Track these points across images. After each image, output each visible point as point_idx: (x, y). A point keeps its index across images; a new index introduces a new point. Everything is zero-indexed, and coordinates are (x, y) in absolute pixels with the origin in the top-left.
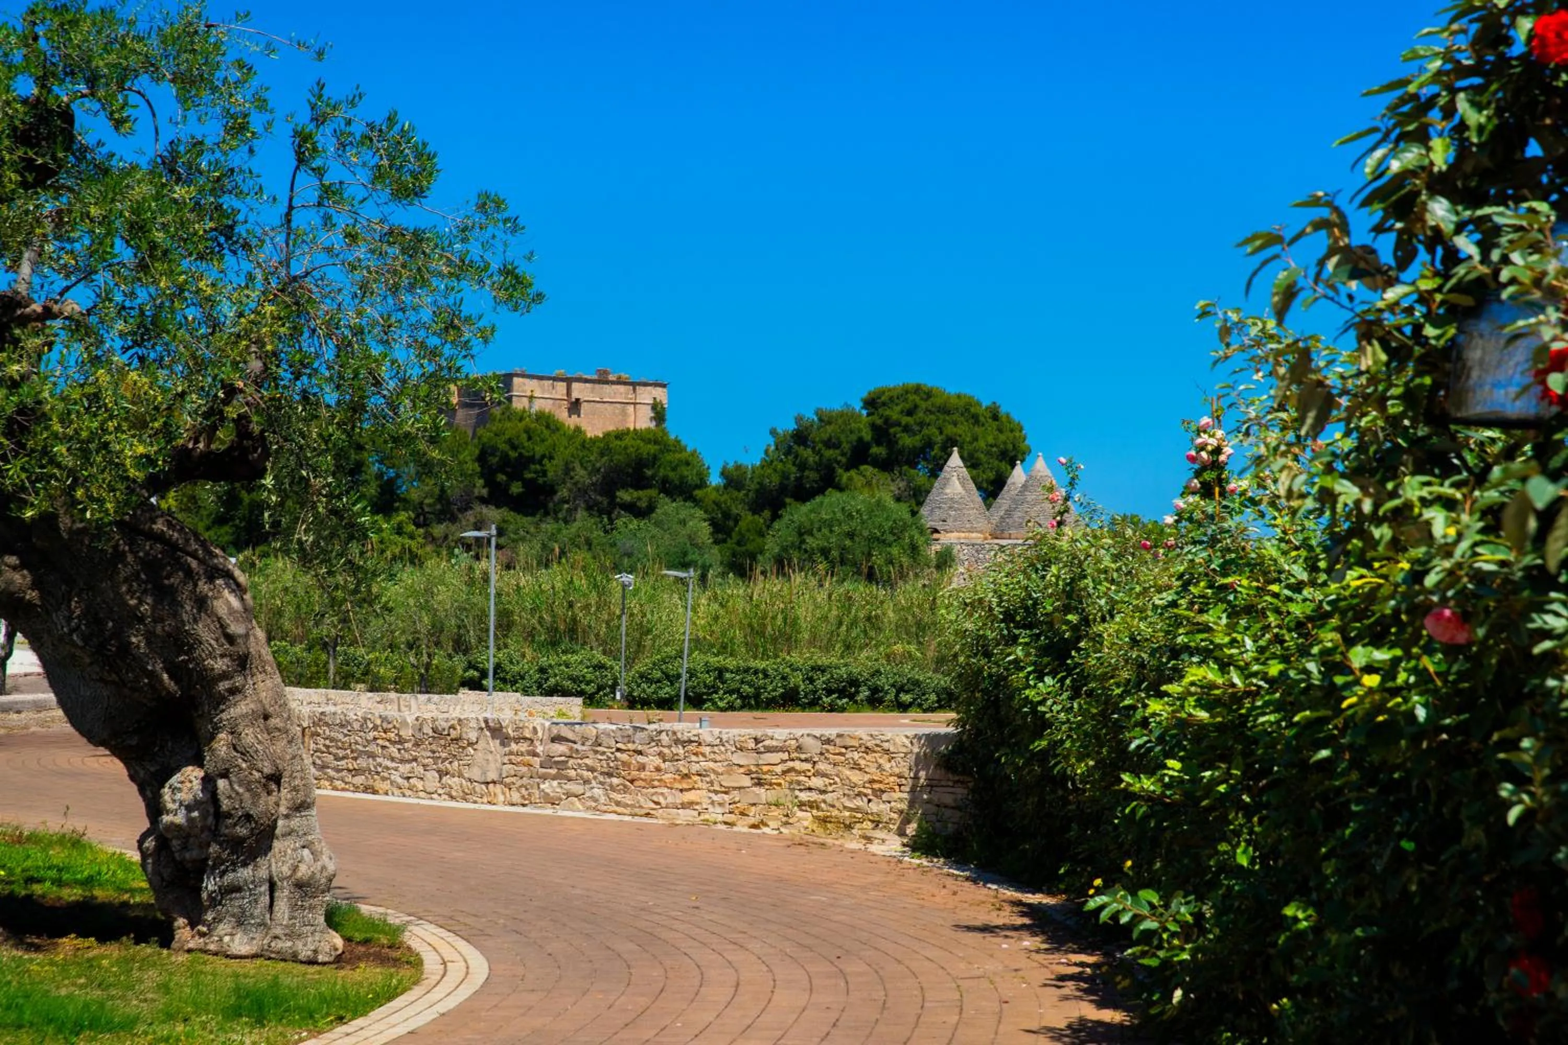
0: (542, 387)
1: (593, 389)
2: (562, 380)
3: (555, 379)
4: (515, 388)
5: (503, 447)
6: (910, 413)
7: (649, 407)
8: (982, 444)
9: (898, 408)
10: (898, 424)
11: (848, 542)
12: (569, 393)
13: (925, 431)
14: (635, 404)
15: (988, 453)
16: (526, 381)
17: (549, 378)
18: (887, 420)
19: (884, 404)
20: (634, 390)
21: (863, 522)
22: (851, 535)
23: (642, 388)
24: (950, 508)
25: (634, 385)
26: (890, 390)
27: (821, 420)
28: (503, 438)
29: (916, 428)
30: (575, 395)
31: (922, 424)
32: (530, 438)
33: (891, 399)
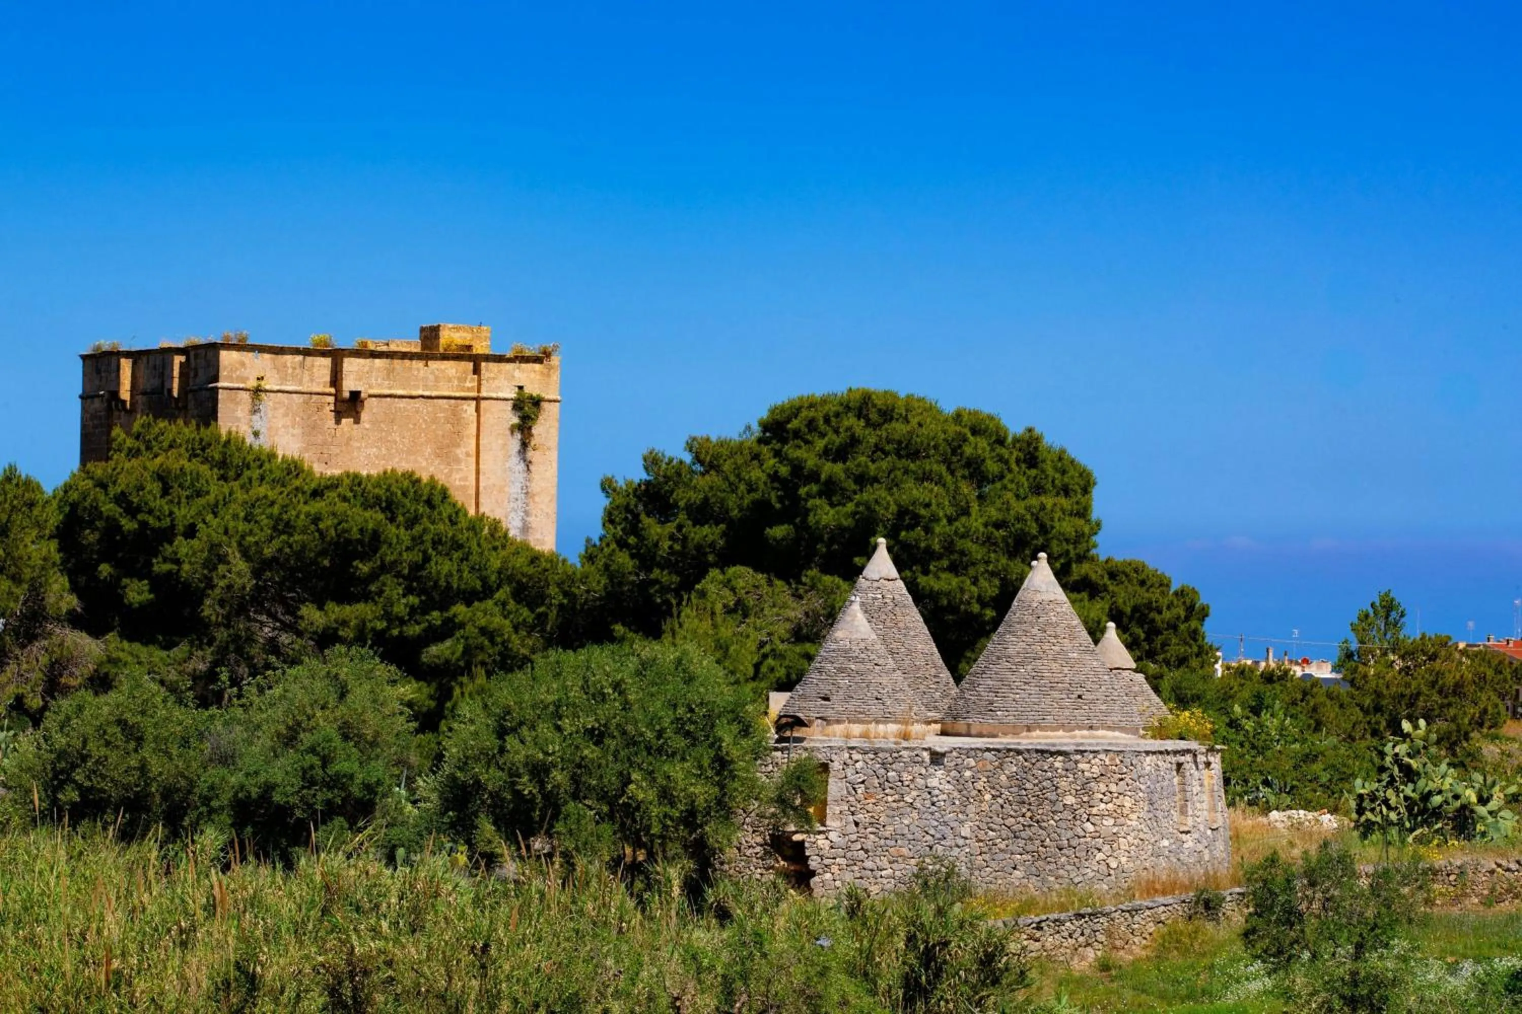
0: (281, 370)
1: (390, 372)
2: (323, 354)
3: (307, 353)
4: (223, 373)
5: (108, 508)
6: (840, 454)
7: (509, 406)
8: (976, 522)
9: (820, 444)
10: (814, 476)
11: (590, 752)
12: (336, 379)
13: (868, 495)
14: (477, 399)
15: (989, 541)
16: (247, 357)
17: (296, 351)
18: (797, 468)
19: (797, 434)
20: (476, 371)
21: (626, 706)
22: (597, 736)
23: (492, 365)
24: (841, 670)
25: (477, 361)
26: (811, 406)
27: (698, 459)
28: (113, 490)
29: (851, 485)
30: (349, 385)
31: (862, 480)
32: (166, 491)
33: (811, 424)
